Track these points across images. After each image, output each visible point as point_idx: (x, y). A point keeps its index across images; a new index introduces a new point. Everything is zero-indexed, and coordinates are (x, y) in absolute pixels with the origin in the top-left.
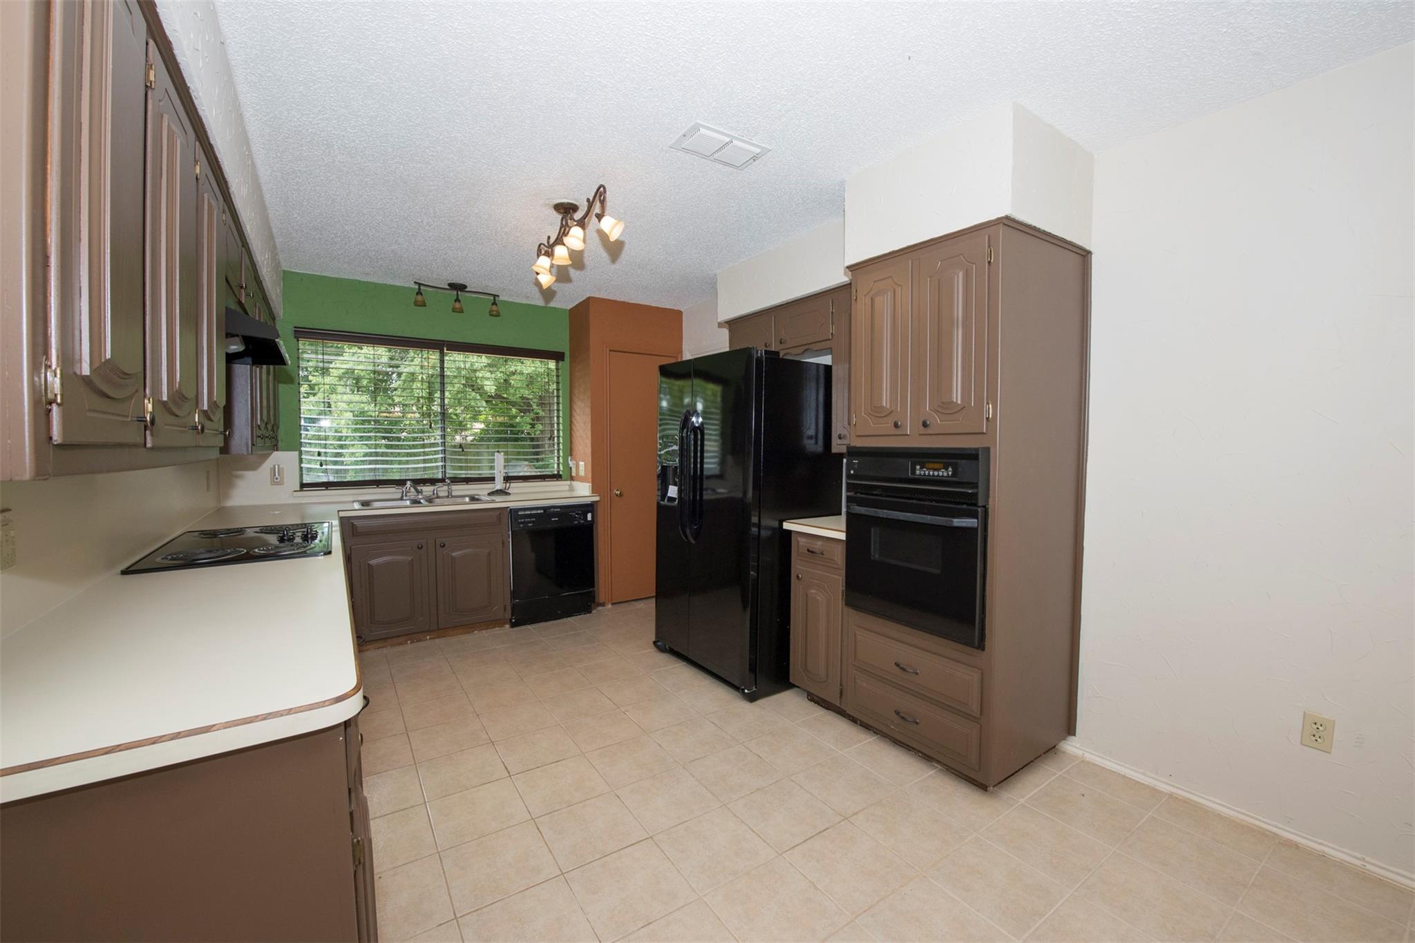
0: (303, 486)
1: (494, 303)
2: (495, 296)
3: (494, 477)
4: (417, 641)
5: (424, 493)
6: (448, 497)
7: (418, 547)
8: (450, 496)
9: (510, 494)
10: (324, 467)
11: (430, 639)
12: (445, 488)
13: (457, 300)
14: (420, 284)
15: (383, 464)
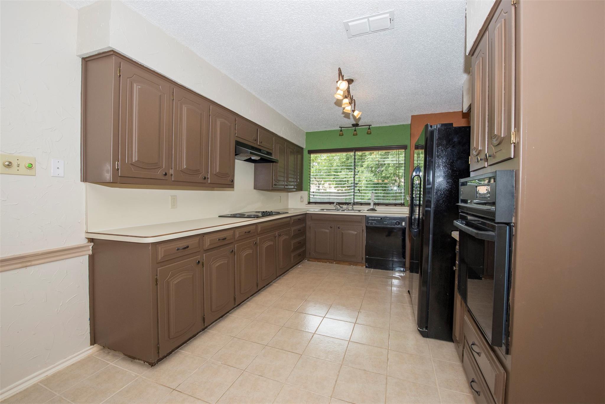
0: (309, 203)
1: (369, 129)
2: (369, 125)
3: (370, 203)
4: (331, 263)
5: (343, 208)
6: (352, 210)
7: (331, 227)
8: (353, 210)
9: (376, 210)
10: (315, 197)
11: (335, 263)
12: (351, 206)
13: (355, 130)
14: (341, 127)
15: (336, 197)
